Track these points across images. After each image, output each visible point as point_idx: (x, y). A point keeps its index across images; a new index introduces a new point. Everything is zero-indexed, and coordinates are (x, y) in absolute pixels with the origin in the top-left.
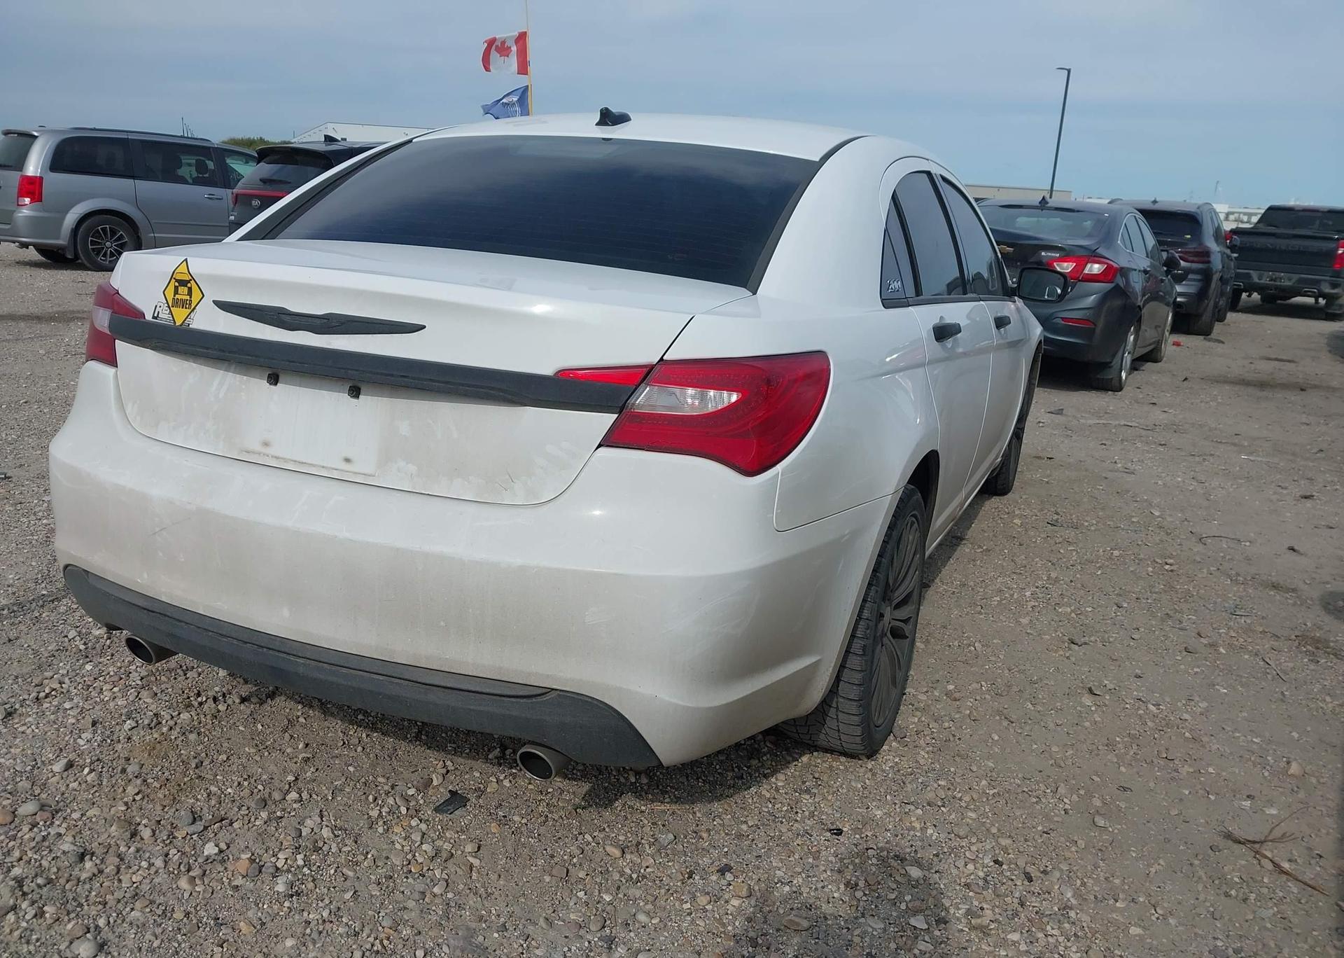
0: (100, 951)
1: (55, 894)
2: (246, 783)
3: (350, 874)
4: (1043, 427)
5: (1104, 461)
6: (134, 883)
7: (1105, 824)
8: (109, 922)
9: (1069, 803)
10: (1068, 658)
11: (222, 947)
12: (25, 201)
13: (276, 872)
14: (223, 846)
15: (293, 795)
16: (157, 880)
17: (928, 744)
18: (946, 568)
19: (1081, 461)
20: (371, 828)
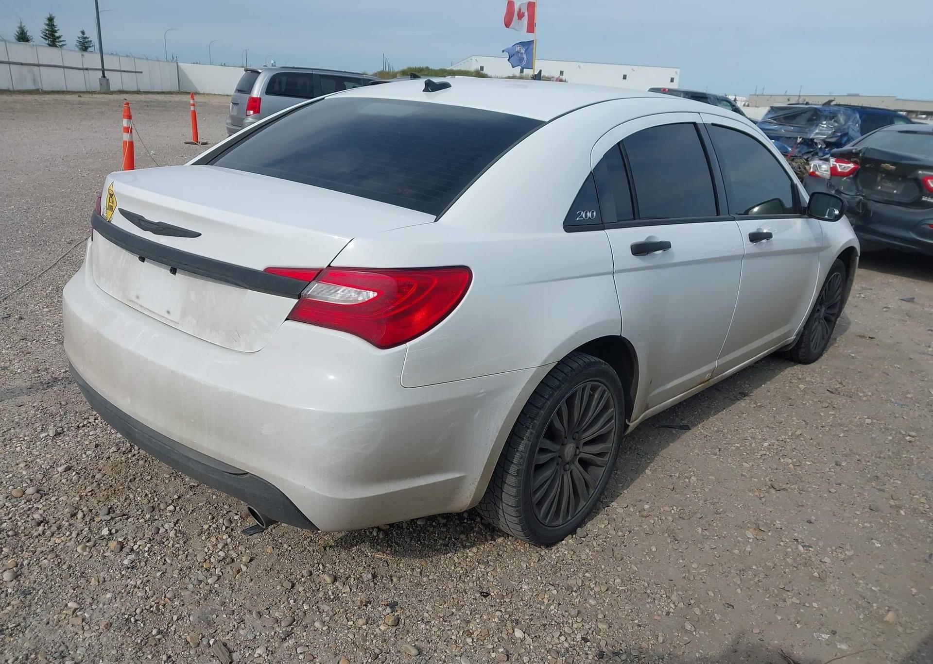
0: (15, 579)
1: (13, 542)
2: (150, 496)
3: (168, 561)
4: (886, 311)
5: (919, 344)
6: (56, 543)
7: (691, 629)
8: (30, 563)
9: (674, 608)
10: (760, 499)
11: (74, 590)
12: (250, 113)
13: (131, 552)
14: (113, 531)
15: (171, 508)
16: (68, 544)
17: (599, 545)
18: (715, 416)
19: (898, 343)
20: (199, 535)
